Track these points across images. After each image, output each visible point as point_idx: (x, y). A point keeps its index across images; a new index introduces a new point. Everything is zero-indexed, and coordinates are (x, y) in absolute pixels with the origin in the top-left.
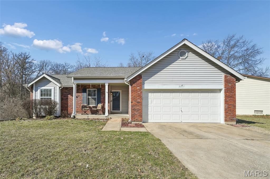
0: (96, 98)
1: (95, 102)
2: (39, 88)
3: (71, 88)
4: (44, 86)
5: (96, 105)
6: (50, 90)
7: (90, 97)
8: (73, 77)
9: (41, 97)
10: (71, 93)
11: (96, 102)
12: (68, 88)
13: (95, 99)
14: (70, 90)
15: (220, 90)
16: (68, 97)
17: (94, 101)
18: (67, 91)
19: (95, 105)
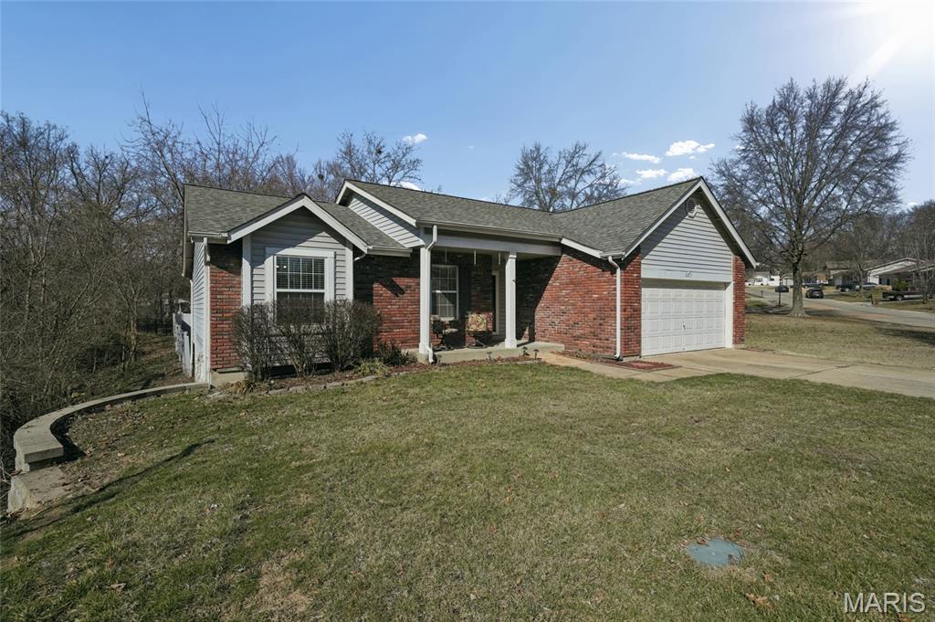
0: (455, 294)
1: (452, 309)
2: (268, 250)
3: (381, 259)
4: (294, 246)
5: (455, 317)
6: (320, 263)
7: (438, 292)
8: (438, 225)
9: (278, 287)
10: (382, 278)
11: (455, 307)
12: (373, 259)
13: (451, 298)
14: (381, 266)
15: (726, 285)
16: (372, 289)
17: (448, 304)
18: (368, 268)
19: (452, 319)
